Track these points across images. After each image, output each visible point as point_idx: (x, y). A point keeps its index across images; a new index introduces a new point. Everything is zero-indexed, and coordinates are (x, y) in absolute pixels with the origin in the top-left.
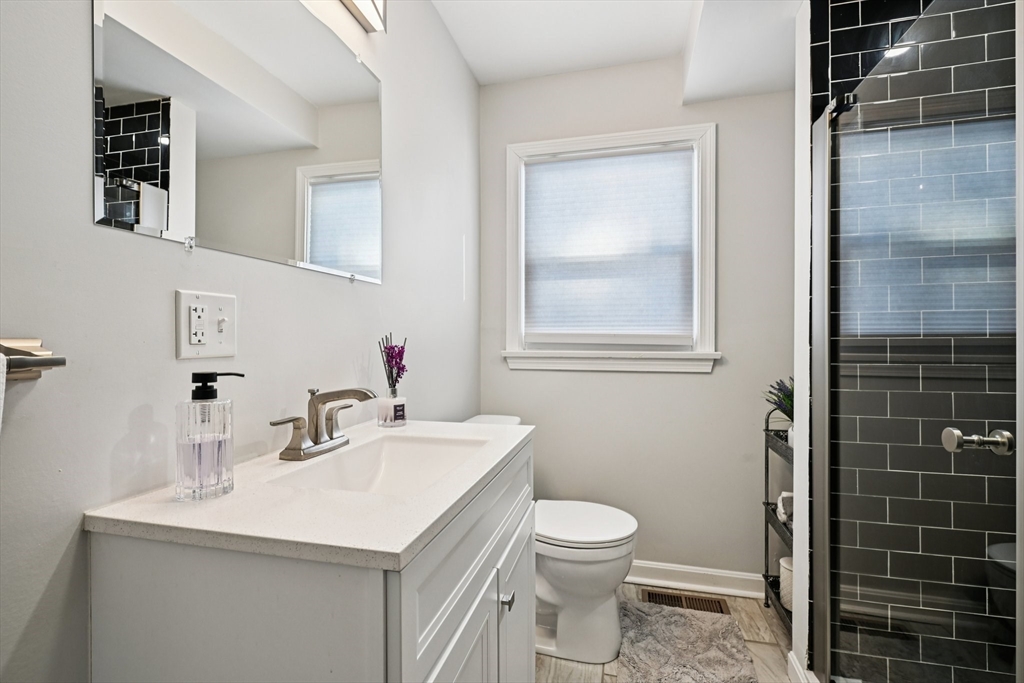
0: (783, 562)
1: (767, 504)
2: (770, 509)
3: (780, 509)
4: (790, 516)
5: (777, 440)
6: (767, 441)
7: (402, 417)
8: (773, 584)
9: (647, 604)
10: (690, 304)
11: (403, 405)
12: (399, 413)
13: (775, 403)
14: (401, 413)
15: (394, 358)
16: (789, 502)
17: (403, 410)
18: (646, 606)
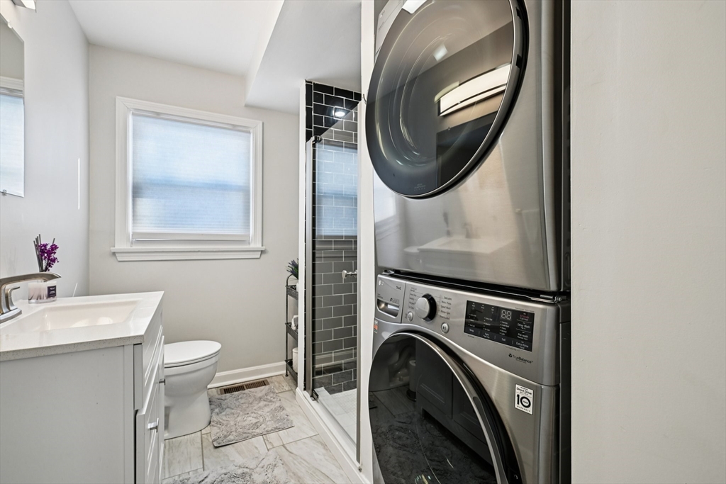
0: (294, 350)
1: (287, 324)
2: (288, 325)
3: (293, 325)
4: (297, 327)
5: (291, 290)
6: (287, 292)
7: (54, 295)
8: (290, 363)
9: (224, 395)
10: (249, 220)
11: (55, 287)
12: (52, 292)
13: (291, 272)
14: (54, 292)
15: (46, 254)
16: (296, 320)
17: (55, 290)
18: (224, 396)
